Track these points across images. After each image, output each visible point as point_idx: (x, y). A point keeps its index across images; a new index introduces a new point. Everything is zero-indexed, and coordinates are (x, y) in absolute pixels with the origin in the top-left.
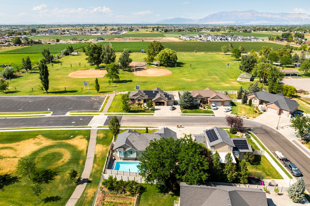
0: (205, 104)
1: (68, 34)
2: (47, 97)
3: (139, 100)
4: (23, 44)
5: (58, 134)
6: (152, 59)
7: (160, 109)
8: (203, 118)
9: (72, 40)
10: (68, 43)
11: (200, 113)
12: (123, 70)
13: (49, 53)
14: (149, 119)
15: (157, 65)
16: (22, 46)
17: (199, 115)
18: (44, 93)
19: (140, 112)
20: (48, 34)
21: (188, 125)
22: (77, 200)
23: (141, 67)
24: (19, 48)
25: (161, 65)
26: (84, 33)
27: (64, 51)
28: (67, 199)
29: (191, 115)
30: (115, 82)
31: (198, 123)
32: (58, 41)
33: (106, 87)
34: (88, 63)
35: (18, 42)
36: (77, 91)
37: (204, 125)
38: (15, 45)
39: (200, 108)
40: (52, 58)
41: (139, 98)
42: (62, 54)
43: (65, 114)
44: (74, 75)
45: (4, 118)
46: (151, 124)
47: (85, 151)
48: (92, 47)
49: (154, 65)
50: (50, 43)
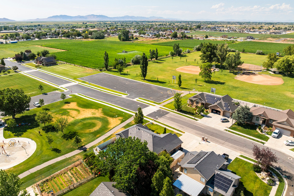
0: (269, 128)
1: (226, 31)
2: (140, 82)
3: (197, 103)
4: (178, 37)
5: (111, 112)
6: (271, 65)
7: (211, 117)
8: (245, 141)
9: (222, 37)
10: (215, 40)
11: (250, 135)
12: (230, 71)
13: (178, 47)
14: (187, 123)
15: (274, 72)
16: (175, 39)
17: (245, 137)
18: (142, 79)
19: (189, 114)
20: (208, 30)
21: (217, 142)
22: (66, 158)
23: (254, 72)
24: (172, 41)
25: (280, 73)
26: (242, 31)
27: (197, 47)
28: (63, 155)
29: (236, 134)
30: (206, 82)
31: (230, 144)
32: (207, 37)
33: (192, 84)
34: (201, 60)
35: (175, 36)
36: (165, 83)
37: (236, 148)
38: (172, 39)
39: (258, 130)
40: (180, 51)
41: (197, 101)
42: (195, 50)
43: (134, 98)
44: (182, 69)
45: (100, 91)
46: (183, 128)
47: (110, 129)
48: (206, 46)
49: (272, 71)
50: (199, 39)
